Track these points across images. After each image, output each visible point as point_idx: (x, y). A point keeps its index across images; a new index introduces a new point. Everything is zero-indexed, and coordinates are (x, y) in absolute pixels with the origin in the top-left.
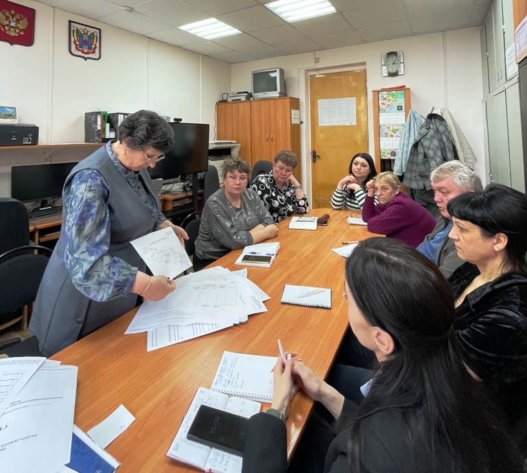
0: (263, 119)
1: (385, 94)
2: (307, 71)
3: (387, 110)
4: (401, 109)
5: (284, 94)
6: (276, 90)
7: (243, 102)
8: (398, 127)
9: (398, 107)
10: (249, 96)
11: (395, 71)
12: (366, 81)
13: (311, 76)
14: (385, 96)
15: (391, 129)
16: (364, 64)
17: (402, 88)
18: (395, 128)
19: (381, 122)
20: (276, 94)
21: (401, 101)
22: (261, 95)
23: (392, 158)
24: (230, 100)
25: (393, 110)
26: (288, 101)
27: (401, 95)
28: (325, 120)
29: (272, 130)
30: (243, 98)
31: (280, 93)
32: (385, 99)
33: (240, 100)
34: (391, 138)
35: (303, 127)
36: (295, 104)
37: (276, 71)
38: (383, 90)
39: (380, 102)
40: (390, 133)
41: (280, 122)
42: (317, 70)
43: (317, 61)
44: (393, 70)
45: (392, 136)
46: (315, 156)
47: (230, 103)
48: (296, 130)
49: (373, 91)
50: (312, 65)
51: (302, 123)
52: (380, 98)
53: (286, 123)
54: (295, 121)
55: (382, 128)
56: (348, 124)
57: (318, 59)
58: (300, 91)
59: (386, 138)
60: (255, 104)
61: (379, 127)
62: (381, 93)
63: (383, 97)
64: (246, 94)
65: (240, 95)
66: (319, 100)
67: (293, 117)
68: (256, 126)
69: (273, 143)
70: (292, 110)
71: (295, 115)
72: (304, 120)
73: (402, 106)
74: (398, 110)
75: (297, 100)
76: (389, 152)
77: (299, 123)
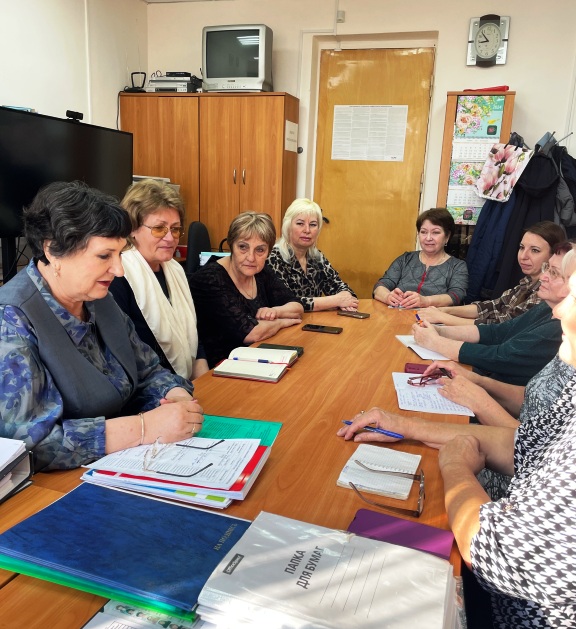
0: (227, 137)
1: (468, 101)
2: (319, 38)
3: (469, 133)
4: (494, 133)
5: (269, 86)
6: (257, 76)
7: (182, 95)
9: (489, 127)
10: (195, 83)
11: (490, 55)
12: (432, 73)
13: (324, 51)
14: (469, 105)
15: (471, 169)
16: (433, 35)
17: (502, 90)
18: (478, 167)
19: (455, 156)
20: (255, 84)
21: (496, 117)
22: (223, 83)
23: (465, 222)
24: (150, 88)
25: (479, 133)
26: (280, 101)
27: (499, 103)
28: (341, 151)
29: (245, 160)
30: (182, 88)
31: (265, 83)
32: (469, 110)
33: (174, 90)
34: (469, 187)
35: (303, 159)
36: (292, 108)
37: (256, 32)
38: (468, 92)
39: (460, 115)
40: (469, 176)
41: (262, 145)
42: (338, 38)
43: (341, 18)
44: (486, 55)
45: (470, 183)
47: (151, 95)
48: (290, 161)
49: (449, 94)
50: (329, 26)
51: (300, 150)
52: (460, 109)
53: (275, 148)
54: (291, 147)
55: (455, 167)
56: (388, 158)
57: (344, 13)
58: (301, 83)
59: (460, 187)
60: (209, 104)
61: (451, 164)
62: (462, 98)
63: (464, 107)
64: (188, 79)
65: (172, 78)
66: (336, 107)
67: (286, 136)
68: (210, 152)
69: (245, 188)
70: (287, 122)
71: (291, 132)
72: (305, 146)
73: (496, 127)
74: (489, 133)
75: (296, 101)
76: (462, 212)
77: (296, 151)
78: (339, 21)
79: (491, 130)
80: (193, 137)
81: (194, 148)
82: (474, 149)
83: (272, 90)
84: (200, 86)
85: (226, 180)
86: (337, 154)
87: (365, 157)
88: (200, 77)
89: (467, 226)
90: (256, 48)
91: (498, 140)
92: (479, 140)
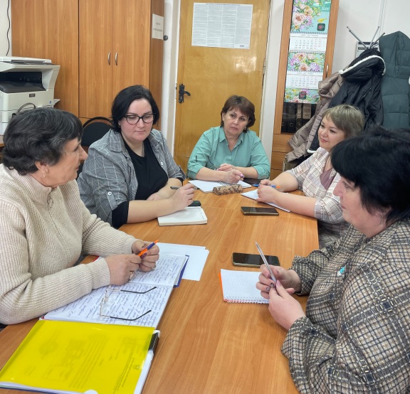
0: (102, 26)
1: (302, 4)
3: (303, 29)
4: (323, 29)
8: (315, 56)
9: (319, 25)
14: (302, 7)
15: (305, 58)
18: (311, 57)
19: (292, 47)
21: (324, 17)
23: (300, 101)
25: (311, 29)
27: (326, 6)
28: (202, 37)
29: (118, 45)
32: (302, 11)
34: (303, 73)
35: (168, 45)
36: (158, 4)
39: (295, 15)
40: (303, 64)
41: (132, 33)
45: (304, 69)
46: (182, 93)
48: (157, 48)
51: (165, 38)
52: (295, 9)
53: (143, 36)
54: (157, 35)
55: (292, 56)
59: (296, 73)
61: (289, 53)
63: (299, 8)
66: (195, 4)
67: (153, 27)
68: (88, 37)
69: (118, 69)
70: (154, 15)
71: (157, 24)
72: (169, 34)
73: (324, 25)
74: (318, 30)
76: (298, 93)
77: (162, 39)
79: (320, 27)
80: (74, 25)
81: (75, 34)
82: (309, 43)
85: (102, 62)
86: (196, 42)
87: (219, 45)
89: (303, 104)
91: (326, 36)
92: (311, 35)
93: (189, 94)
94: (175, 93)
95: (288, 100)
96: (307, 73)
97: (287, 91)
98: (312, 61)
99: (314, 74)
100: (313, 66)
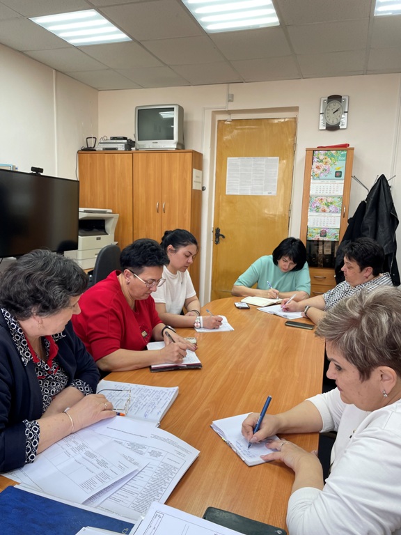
0: (152, 180)
1: (321, 155)
2: (215, 113)
3: (322, 176)
4: (340, 176)
5: (181, 146)
6: (173, 139)
7: (121, 153)
8: (334, 199)
9: (336, 172)
10: (130, 144)
11: (335, 122)
12: (295, 135)
13: (219, 121)
14: (321, 157)
15: (325, 201)
16: (296, 109)
17: (345, 147)
18: (330, 200)
19: (312, 193)
20: (171, 145)
21: (341, 165)
22: (149, 144)
23: (321, 239)
24: (99, 148)
25: (329, 177)
26: (189, 156)
27: (343, 156)
28: (235, 187)
29: (165, 196)
30: (121, 147)
31: (178, 144)
32: (322, 161)
33: (115, 149)
34: (323, 214)
35: (206, 194)
36: (197, 160)
37: (172, 109)
38: (320, 148)
39: (314, 164)
40: (323, 206)
41: (176, 185)
42: (229, 112)
43: (231, 99)
44: (332, 122)
45: (324, 211)
46: (218, 235)
47: (100, 152)
48: (197, 197)
49: (307, 150)
50: (223, 104)
51: (203, 189)
52: (315, 160)
53: (185, 188)
54: (197, 187)
55: (313, 200)
56: (265, 193)
57: (233, 95)
58: (204, 143)
59: (317, 214)
60: (140, 158)
61: (309, 197)
62: (316, 152)
63: (318, 158)
64: (125, 141)
65: (115, 141)
66: (229, 158)
67: (194, 179)
68: (141, 190)
69: (165, 215)
70: (194, 170)
71: (197, 177)
72: (207, 185)
73: (341, 172)
74: (336, 176)
75: (200, 155)
76: (319, 231)
77: (201, 189)
78: (229, 101)
79: (338, 174)
80: (129, 181)
81: (130, 188)
82: (328, 188)
83: (183, 148)
84: (133, 147)
85: (152, 210)
86: (229, 191)
87: (250, 193)
88: (134, 140)
89: (323, 242)
90: (172, 120)
91: (343, 182)
92: (329, 181)
93: (224, 237)
94: (212, 236)
95: (310, 238)
96: (326, 214)
97: (309, 231)
98: (331, 203)
99: (333, 214)
100: (332, 208)
